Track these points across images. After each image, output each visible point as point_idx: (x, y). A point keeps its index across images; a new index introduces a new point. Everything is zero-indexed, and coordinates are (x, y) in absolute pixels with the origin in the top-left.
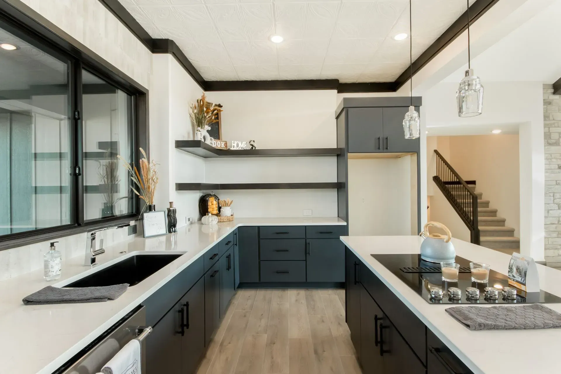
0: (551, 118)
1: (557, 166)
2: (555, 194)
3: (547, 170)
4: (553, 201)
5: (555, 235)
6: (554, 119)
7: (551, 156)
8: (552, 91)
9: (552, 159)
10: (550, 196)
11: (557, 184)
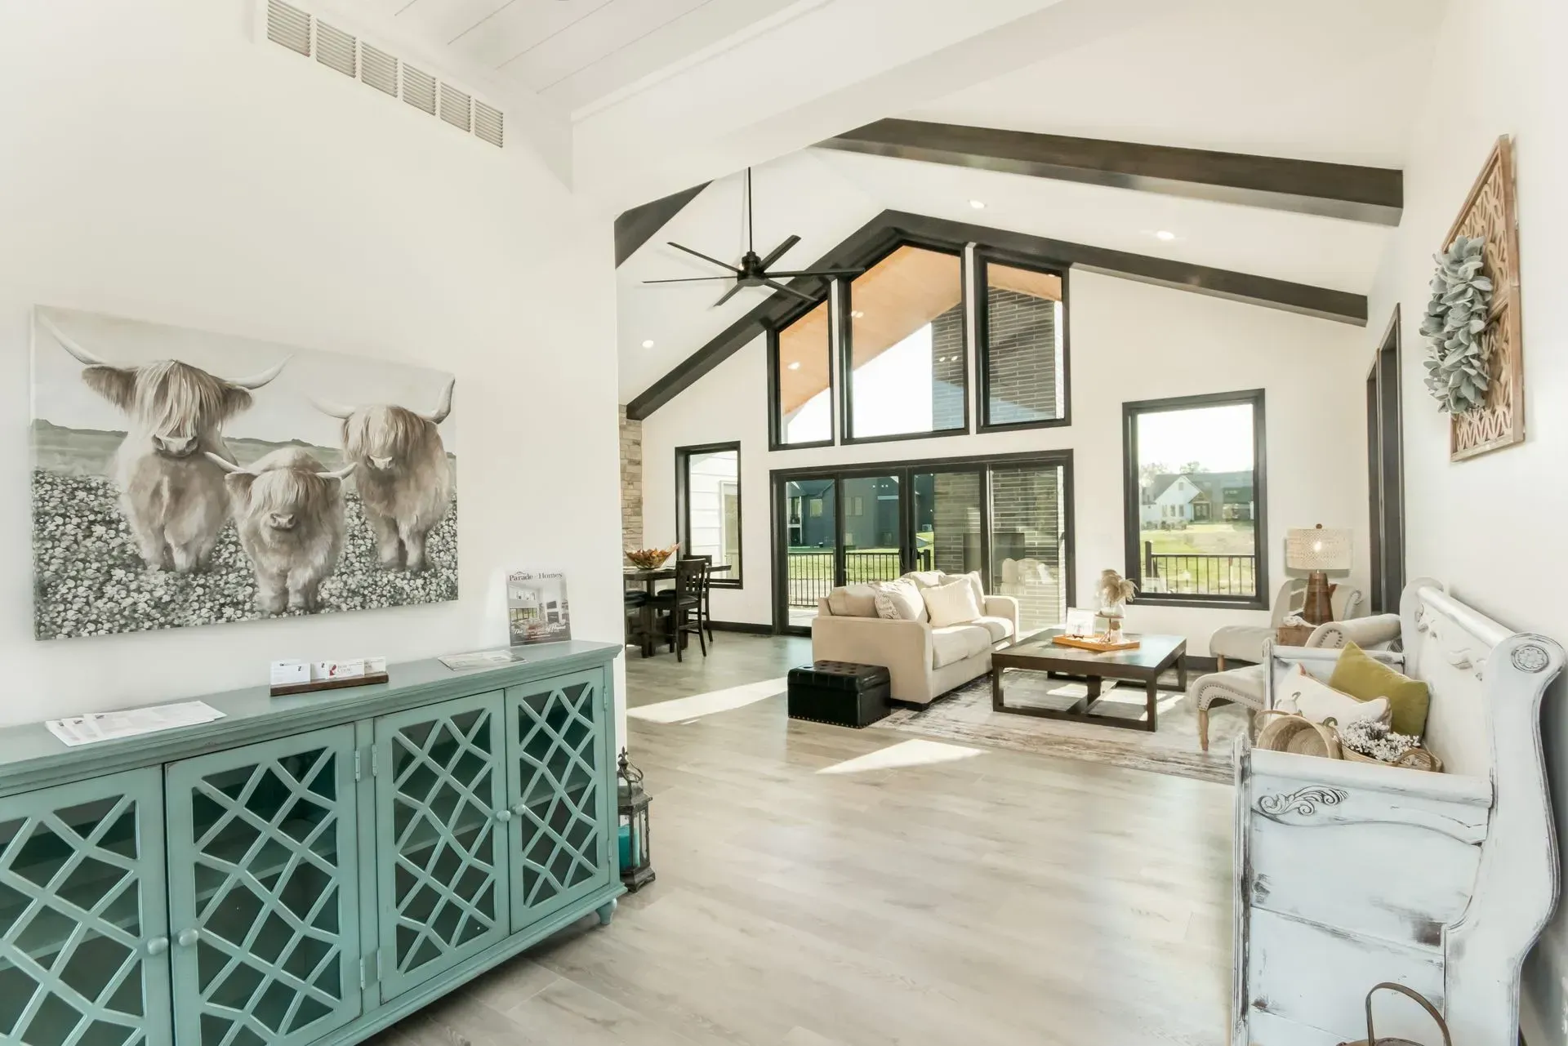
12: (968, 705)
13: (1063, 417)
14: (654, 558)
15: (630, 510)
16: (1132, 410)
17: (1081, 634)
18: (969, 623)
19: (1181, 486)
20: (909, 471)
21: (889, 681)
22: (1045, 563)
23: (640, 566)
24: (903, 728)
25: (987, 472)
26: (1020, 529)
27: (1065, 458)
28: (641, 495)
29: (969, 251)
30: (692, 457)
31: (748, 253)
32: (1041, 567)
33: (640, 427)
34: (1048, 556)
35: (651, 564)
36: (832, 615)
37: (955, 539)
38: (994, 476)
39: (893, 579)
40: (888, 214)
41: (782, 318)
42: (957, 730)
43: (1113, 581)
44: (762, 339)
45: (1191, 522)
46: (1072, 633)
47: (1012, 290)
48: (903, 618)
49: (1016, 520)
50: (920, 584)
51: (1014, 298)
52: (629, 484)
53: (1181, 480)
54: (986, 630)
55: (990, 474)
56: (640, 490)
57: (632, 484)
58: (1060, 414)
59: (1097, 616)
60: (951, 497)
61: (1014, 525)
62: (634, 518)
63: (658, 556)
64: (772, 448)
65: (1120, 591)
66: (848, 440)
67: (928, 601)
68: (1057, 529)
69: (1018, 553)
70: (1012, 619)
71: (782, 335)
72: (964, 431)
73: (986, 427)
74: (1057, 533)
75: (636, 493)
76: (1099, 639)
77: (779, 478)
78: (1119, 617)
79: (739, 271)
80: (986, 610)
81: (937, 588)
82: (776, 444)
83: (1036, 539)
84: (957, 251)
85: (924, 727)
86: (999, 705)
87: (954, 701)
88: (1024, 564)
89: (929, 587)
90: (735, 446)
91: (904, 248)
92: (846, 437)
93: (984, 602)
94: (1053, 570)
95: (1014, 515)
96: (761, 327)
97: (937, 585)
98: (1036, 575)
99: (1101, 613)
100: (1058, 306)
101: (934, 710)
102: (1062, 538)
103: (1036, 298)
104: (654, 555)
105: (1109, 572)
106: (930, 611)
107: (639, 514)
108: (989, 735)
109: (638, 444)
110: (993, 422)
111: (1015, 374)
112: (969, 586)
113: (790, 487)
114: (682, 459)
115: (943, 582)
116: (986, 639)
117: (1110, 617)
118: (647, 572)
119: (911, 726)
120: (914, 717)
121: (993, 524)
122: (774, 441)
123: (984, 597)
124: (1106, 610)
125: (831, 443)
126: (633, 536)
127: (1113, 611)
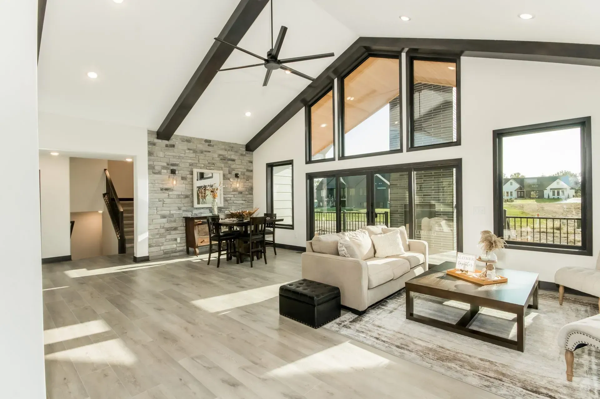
0: (155, 155)
1: (160, 189)
2: (158, 208)
3: (151, 192)
4: (157, 212)
5: (158, 236)
6: (157, 156)
7: (155, 181)
8: (156, 136)
9: (156, 183)
10: (154, 210)
11: (159, 201)
12: (391, 312)
13: (456, 141)
14: (244, 215)
15: (247, 192)
16: (498, 135)
17: (466, 269)
18: (397, 256)
19: (511, 184)
20: (370, 172)
21: (340, 296)
22: (446, 220)
23: (237, 219)
24: (344, 331)
25: (413, 172)
26: (433, 202)
27: (457, 164)
28: (253, 186)
29: (404, 55)
30: (274, 168)
31: (271, 50)
32: (443, 223)
33: (252, 155)
34: (448, 216)
35: (243, 218)
36: (314, 251)
37: (400, 207)
38: (416, 174)
39: (356, 230)
40: (361, 39)
41: (312, 99)
42: (377, 336)
43: (489, 238)
44: (303, 111)
45: (516, 199)
46: (460, 269)
47: (430, 83)
48: (352, 256)
49: (432, 198)
50: (371, 233)
51: (431, 87)
52: (247, 180)
53: (511, 181)
54: (407, 261)
55: (414, 174)
56: (252, 184)
57: (248, 180)
58: (455, 140)
59: (477, 260)
60: (398, 187)
61: (430, 200)
62: (249, 196)
63: (246, 214)
64: (307, 163)
65: (494, 245)
66: (342, 157)
67: (375, 243)
68: (453, 202)
69: (432, 214)
70: (424, 254)
71: (313, 108)
72: (401, 151)
73: (412, 148)
74: (453, 204)
75: (250, 184)
76: (478, 274)
77: (310, 177)
78: (493, 261)
79: (265, 60)
80: (409, 248)
81: (380, 235)
82: (309, 161)
83: (441, 207)
84: (396, 56)
85: (358, 331)
86: (410, 316)
87: (383, 307)
88: (433, 220)
89: (376, 234)
90: (290, 163)
91: (370, 59)
92: (341, 156)
93: (408, 243)
94: (451, 223)
95: (430, 195)
96: (302, 105)
97: (381, 234)
98: (440, 226)
99: (480, 258)
100: (454, 89)
101: (367, 315)
102: (455, 207)
103: (443, 86)
104: (244, 214)
105: (486, 232)
106: (376, 248)
107: (252, 194)
108: (399, 344)
109: (251, 162)
110: (416, 145)
111: (431, 125)
112: (399, 235)
113: (317, 181)
114: (270, 169)
115: (384, 232)
116: (407, 266)
117: (487, 262)
118: (241, 222)
119: (349, 330)
120: (354, 321)
121: (417, 200)
122: (308, 160)
123: (408, 240)
124: (484, 257)
125: (333, 159)
126: (249, 204)
127: (489, 257)
